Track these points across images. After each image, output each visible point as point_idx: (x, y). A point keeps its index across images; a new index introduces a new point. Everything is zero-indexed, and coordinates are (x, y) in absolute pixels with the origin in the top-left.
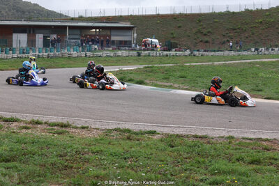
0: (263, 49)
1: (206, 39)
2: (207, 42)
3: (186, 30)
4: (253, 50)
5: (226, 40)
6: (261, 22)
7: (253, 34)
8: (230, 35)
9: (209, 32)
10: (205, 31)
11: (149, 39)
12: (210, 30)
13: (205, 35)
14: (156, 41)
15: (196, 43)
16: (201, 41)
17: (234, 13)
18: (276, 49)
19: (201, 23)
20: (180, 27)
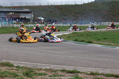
0: (96, 23)
1: (65, 17)
2: (66, 19)
3: (55, 13)
4: (91, 23)
5: (75, 18)
6: (92, 10)
7: (89, 15)
8: (77, 16)
9: (66, 14)
10: (65, 14)
11: (39, 18)
12: (67, 13)
13: (65, 16)
14: (43, 18)
15: (61, 20)
16: (63, 19)
17: (78, 5)
18: (102, 23)
19: (63, 10)
20: (52, 12)
